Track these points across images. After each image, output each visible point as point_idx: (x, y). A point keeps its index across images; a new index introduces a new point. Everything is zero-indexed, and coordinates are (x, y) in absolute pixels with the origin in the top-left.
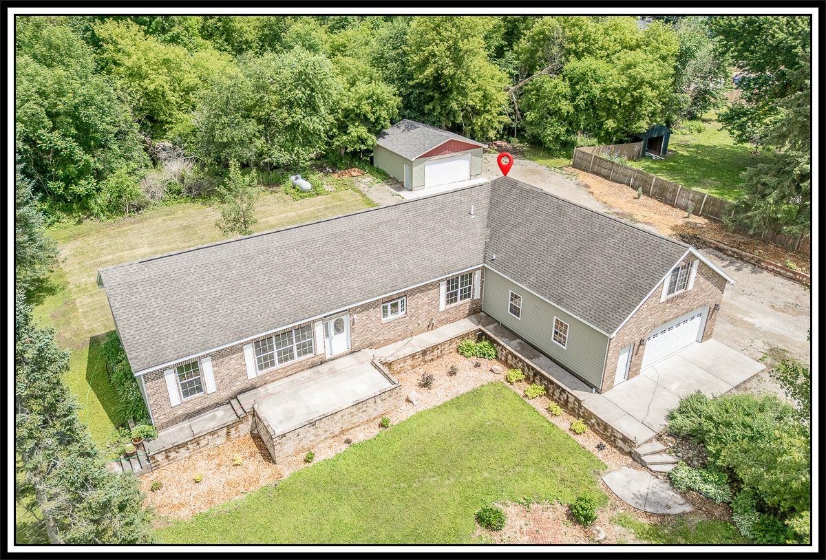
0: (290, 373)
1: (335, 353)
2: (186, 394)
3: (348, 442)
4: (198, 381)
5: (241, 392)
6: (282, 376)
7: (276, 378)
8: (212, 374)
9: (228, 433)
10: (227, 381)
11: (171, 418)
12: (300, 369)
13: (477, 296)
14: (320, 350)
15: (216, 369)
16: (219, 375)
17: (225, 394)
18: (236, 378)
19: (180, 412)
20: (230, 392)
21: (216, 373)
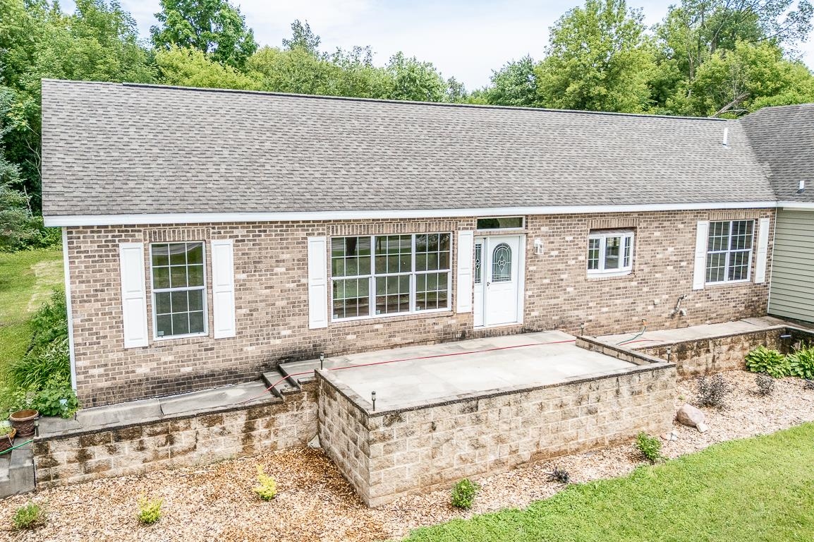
0: (397, 340)
1: (491, 322)
2: (164, 327)
3: (561, 477)
4: (196, 298)
5: (290, 359)
6: (380, 342)
7: (369, 343)
8: (232, 287)
9: (249, 428)
10: (261, 316)
11: (120, 381)
12: (418, 337)
13: (760, 277)
14: (463, 305)
15: (244, 276)
16: (248, 297)
17: (254, 352)
18: (282, 315)
19: (143, 370)
20: (265, 348)
21: (241, 287)
